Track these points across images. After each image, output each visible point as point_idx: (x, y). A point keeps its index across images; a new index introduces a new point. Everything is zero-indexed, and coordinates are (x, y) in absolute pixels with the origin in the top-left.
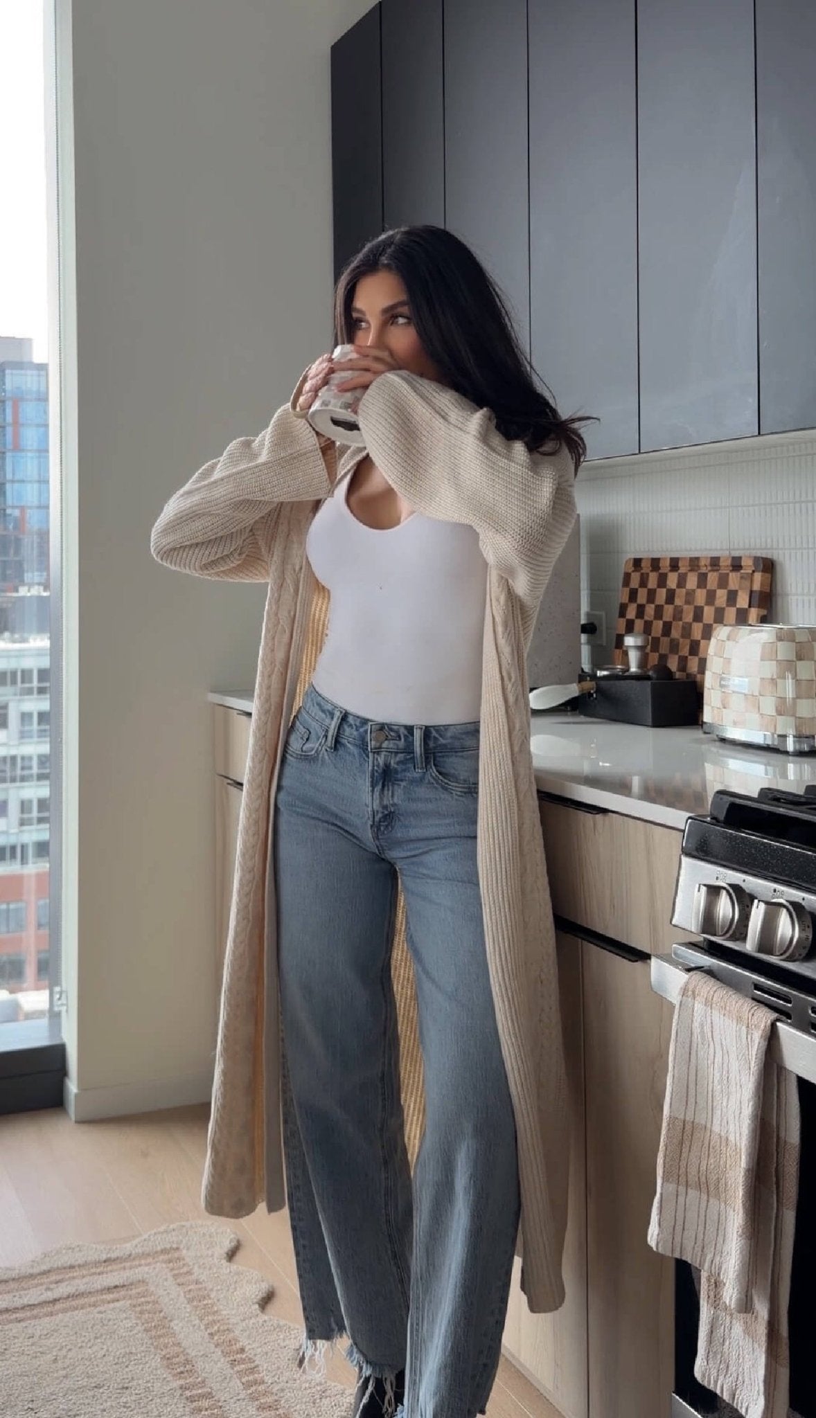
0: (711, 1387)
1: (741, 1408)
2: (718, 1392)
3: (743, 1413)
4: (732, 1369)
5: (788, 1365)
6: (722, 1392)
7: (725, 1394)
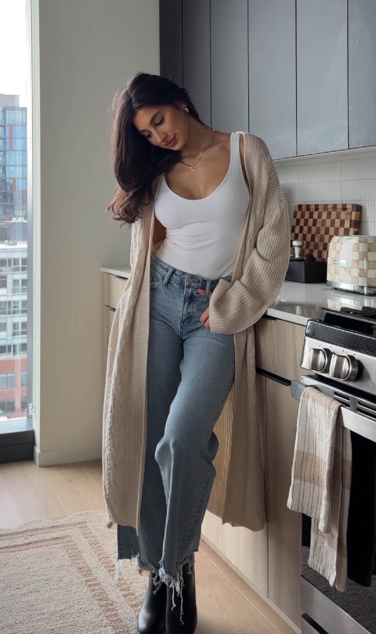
0: (315, 569)
1: (327, 577)
2: (318, 571)
3: (328, 579)
4: (324, 560)
5: (347, 557)
6: (319, 570)
7: (320, 571)
